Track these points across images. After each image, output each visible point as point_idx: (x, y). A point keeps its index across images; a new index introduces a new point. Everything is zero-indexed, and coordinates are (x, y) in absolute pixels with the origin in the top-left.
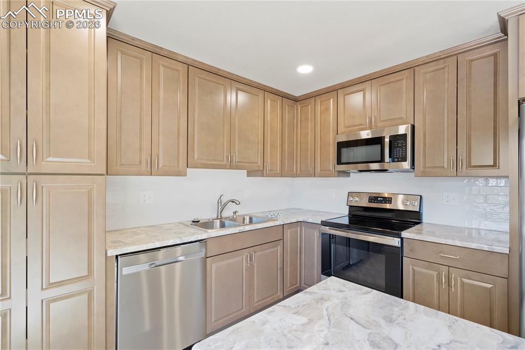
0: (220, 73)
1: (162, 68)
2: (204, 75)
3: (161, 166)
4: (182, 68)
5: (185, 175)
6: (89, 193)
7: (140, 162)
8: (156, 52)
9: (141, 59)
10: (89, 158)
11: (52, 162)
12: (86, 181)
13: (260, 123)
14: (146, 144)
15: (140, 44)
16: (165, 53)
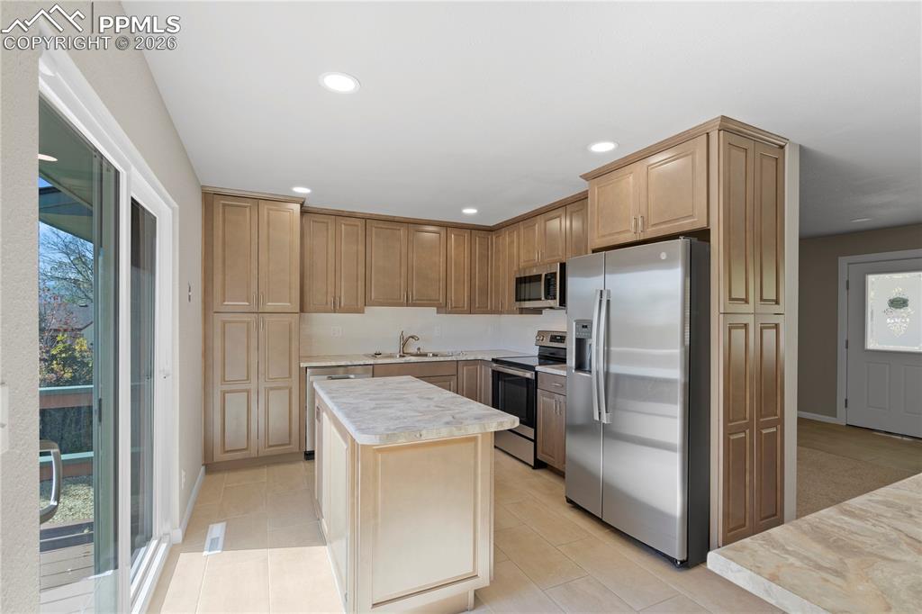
0: (396, 220)
1: (343, 226)
2: (381, 224)
3: (342, 305)
4: (360, 223)
5: (363, 312)
6: (290, 324)
7: (327, 303)
8: (339, 215)
9: (327, 223)
10: (290, 302)
11: (270, 306)
12: (287, 318)
13: (442, 259)
14: (331, 289)
15: (327, 212)
16: (346, 214)
